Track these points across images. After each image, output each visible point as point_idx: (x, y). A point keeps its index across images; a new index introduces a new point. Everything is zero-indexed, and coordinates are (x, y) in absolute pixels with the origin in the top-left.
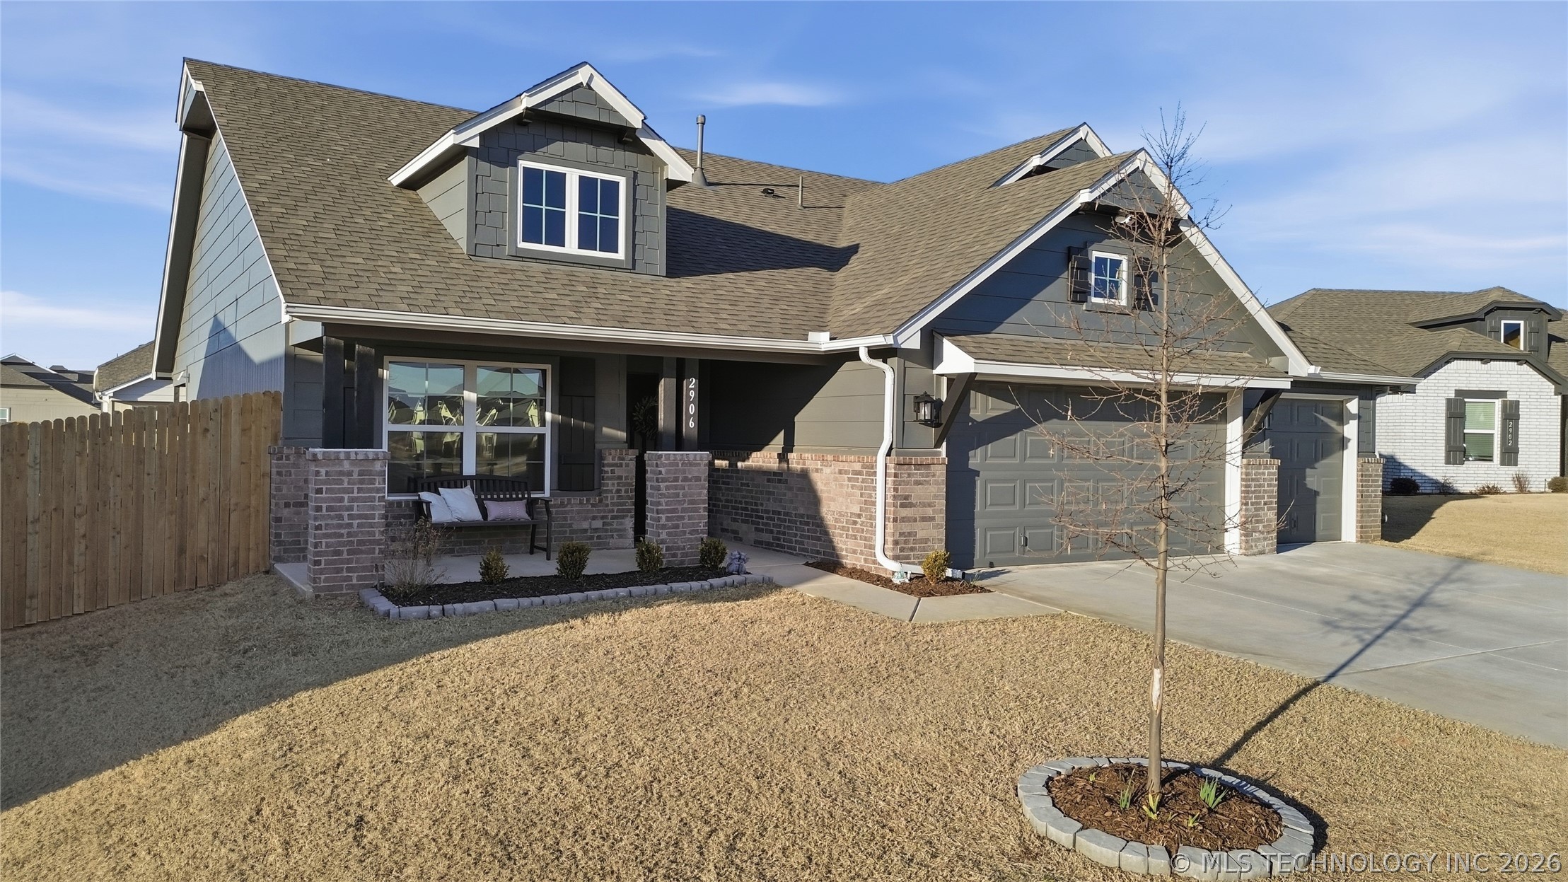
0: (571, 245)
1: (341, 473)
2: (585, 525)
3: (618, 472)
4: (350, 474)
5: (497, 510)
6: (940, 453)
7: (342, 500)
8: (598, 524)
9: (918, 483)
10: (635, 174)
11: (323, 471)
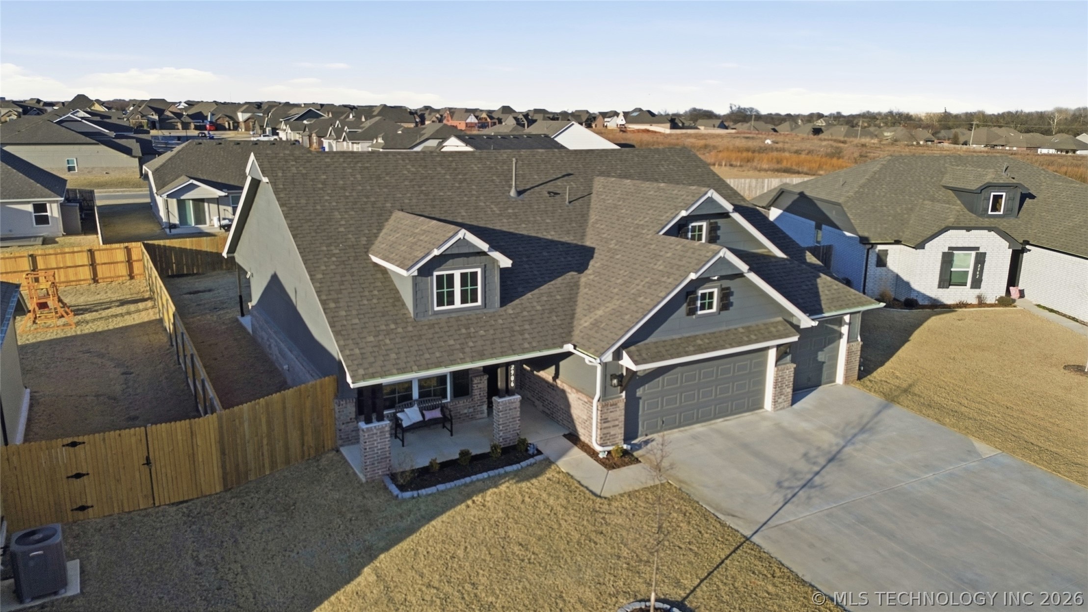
0: (458, 304)
1: (373, 434)
2: (466, 411)
3: (480, 386)
4: (376, 434)
5: (429, 415)
6: (621, 396)
7: (373, 444)
8: (471, 410)
9: (611, 412)
10: (485, 265)
11: (366, 435)
